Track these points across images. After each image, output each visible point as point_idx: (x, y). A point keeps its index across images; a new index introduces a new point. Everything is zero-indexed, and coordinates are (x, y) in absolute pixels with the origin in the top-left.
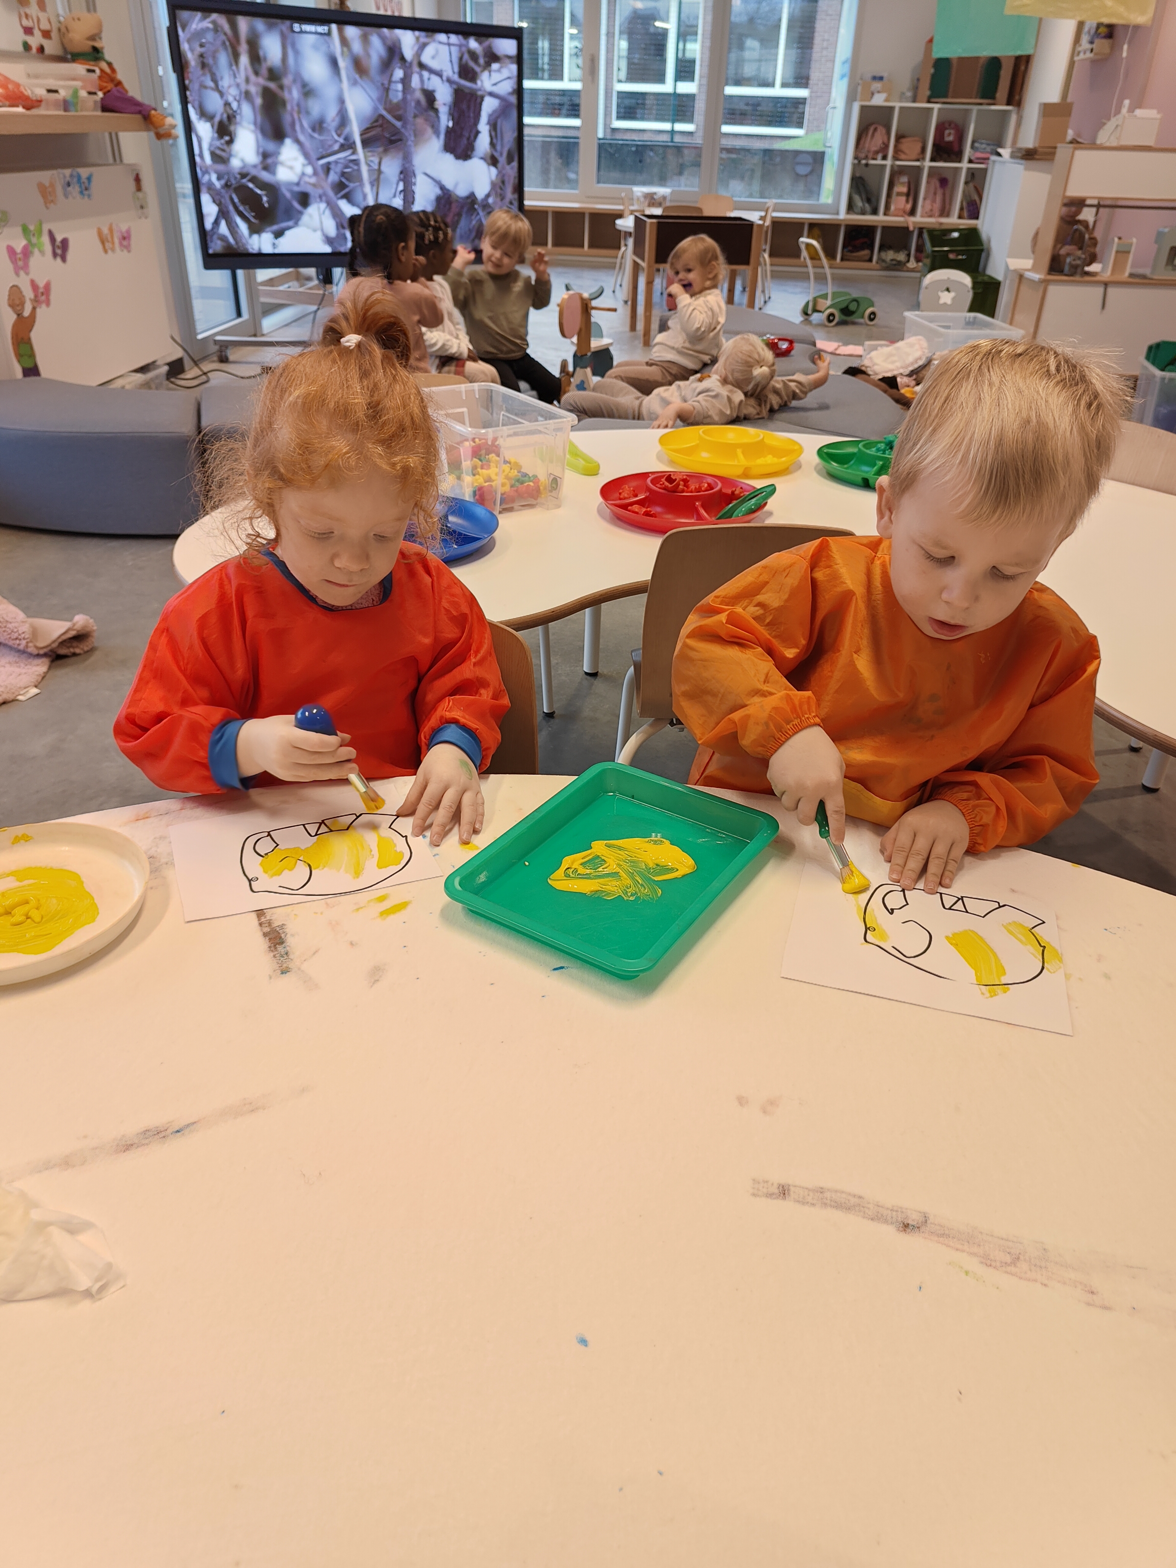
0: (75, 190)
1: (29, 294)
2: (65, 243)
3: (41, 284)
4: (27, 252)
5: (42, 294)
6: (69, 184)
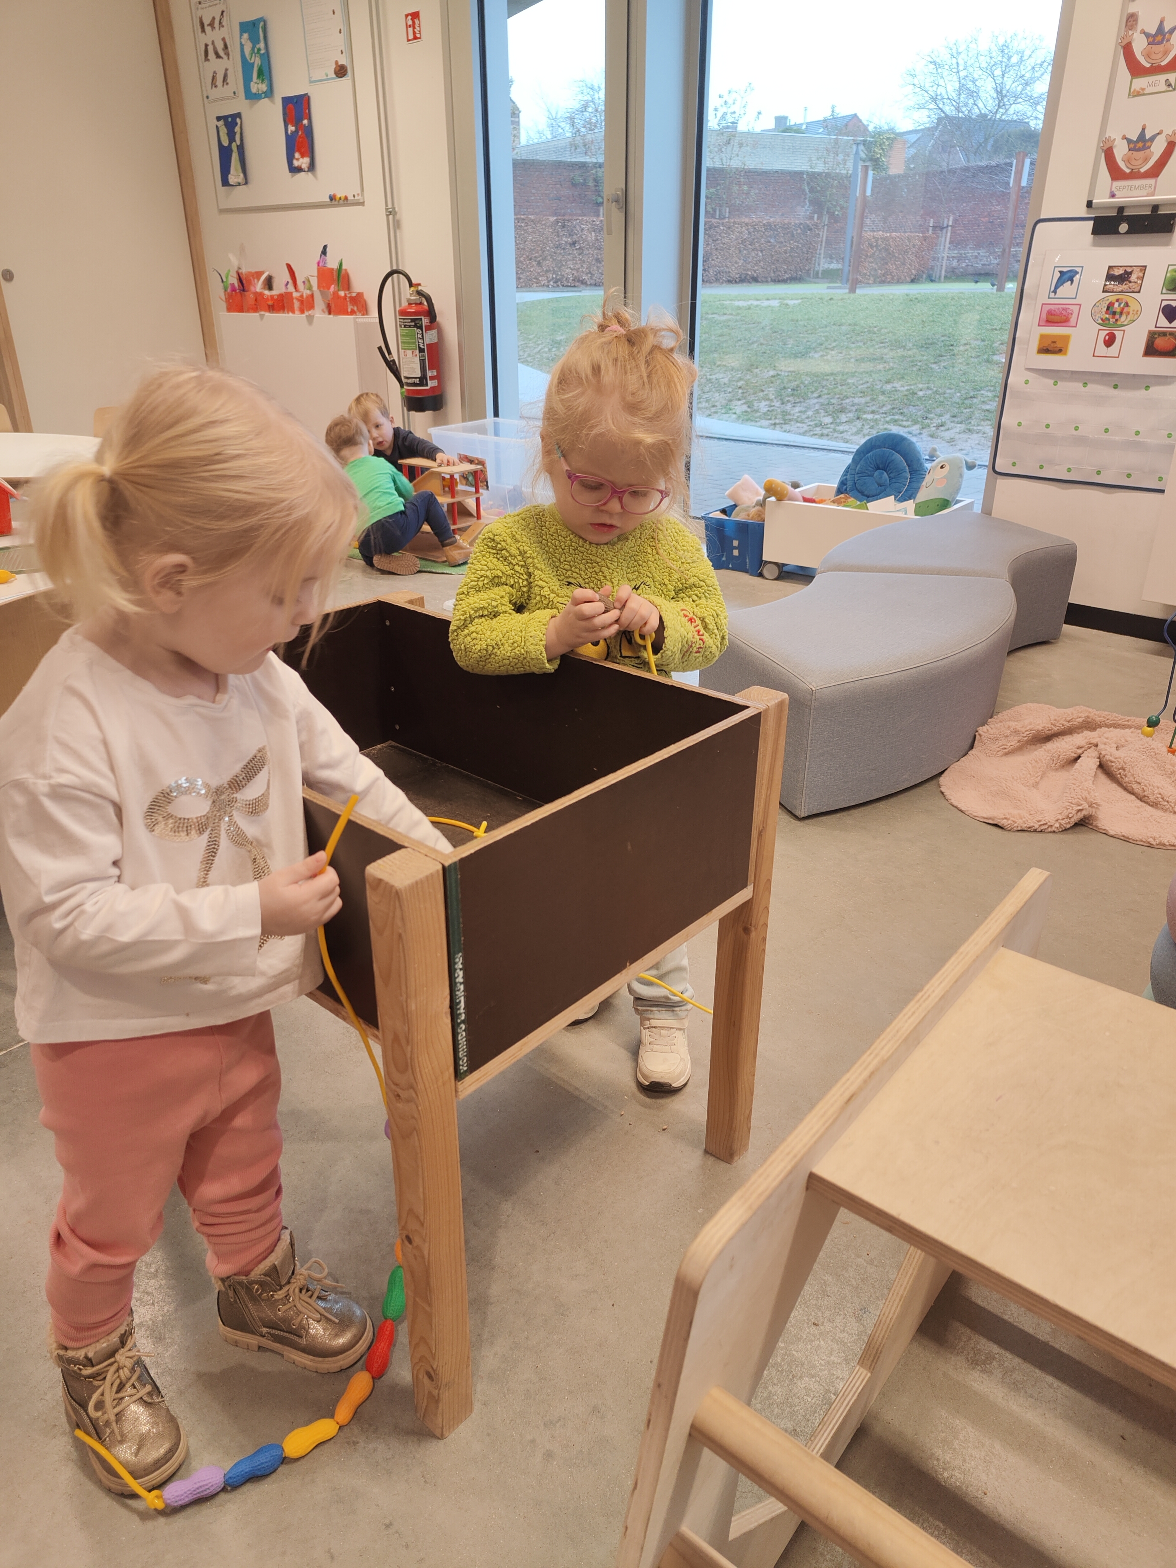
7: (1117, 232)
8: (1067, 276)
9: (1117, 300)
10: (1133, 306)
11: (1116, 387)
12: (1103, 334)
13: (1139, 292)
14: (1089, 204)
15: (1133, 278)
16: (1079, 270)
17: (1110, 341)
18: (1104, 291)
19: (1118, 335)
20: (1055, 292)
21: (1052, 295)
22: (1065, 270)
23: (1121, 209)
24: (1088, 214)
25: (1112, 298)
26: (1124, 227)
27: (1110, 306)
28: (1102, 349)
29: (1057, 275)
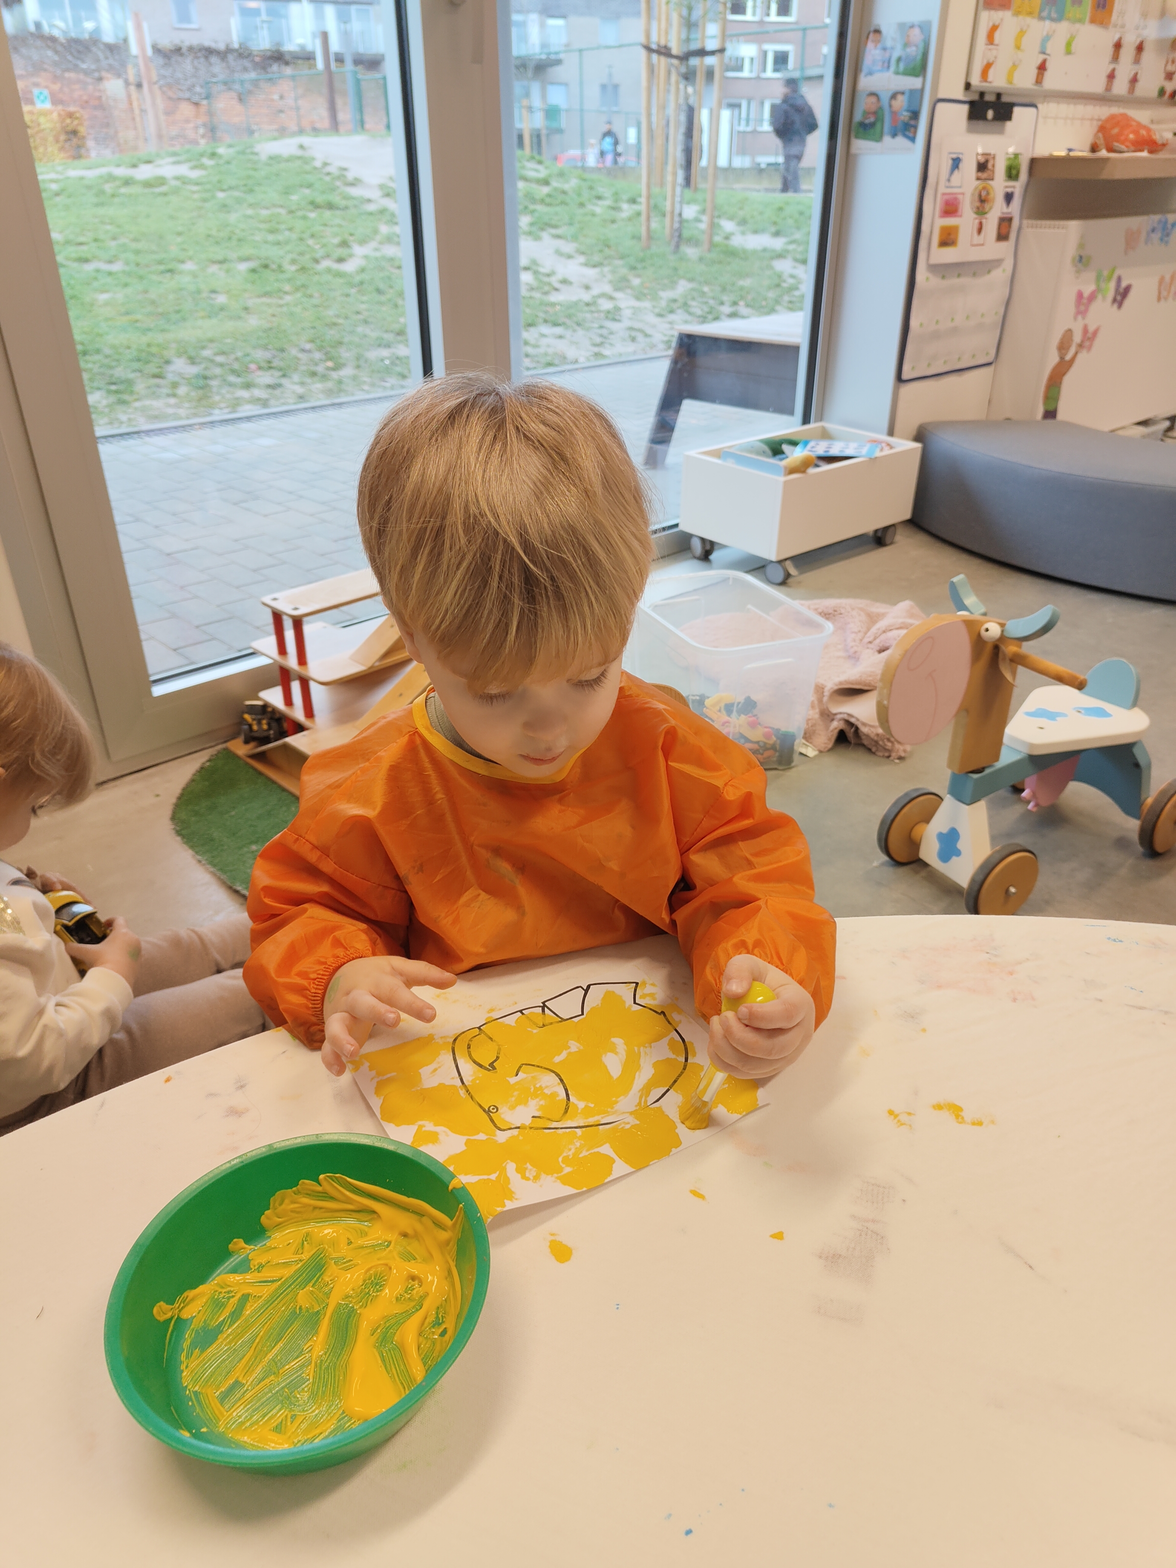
0: (1156, 236)
1: (1077, 338)
2: (1128, 289)
3: (1091, 329)
4: (1092, 297)
5: (1089, 339)
6: (1153, 230)
7: (984, 118)
8: (956, 163)
9: (984, 188)
10: (991, 196)
11: (974, 275)
12: (977, 221)
13: (992, 179)
14: (968, 86)
15: (990, 165)
16: (960, 156)
17: (980, 230)
18: (978, 179)
19: (984, 221)
20: (949, 180)
21: (947, 184)
22: (954, 156)
23: (982, 94)
24: (965, 96)
25: (980, 187)
26: (990, 114)
27: (980, 195)
28: (977, 239)
29: (950, 162)
